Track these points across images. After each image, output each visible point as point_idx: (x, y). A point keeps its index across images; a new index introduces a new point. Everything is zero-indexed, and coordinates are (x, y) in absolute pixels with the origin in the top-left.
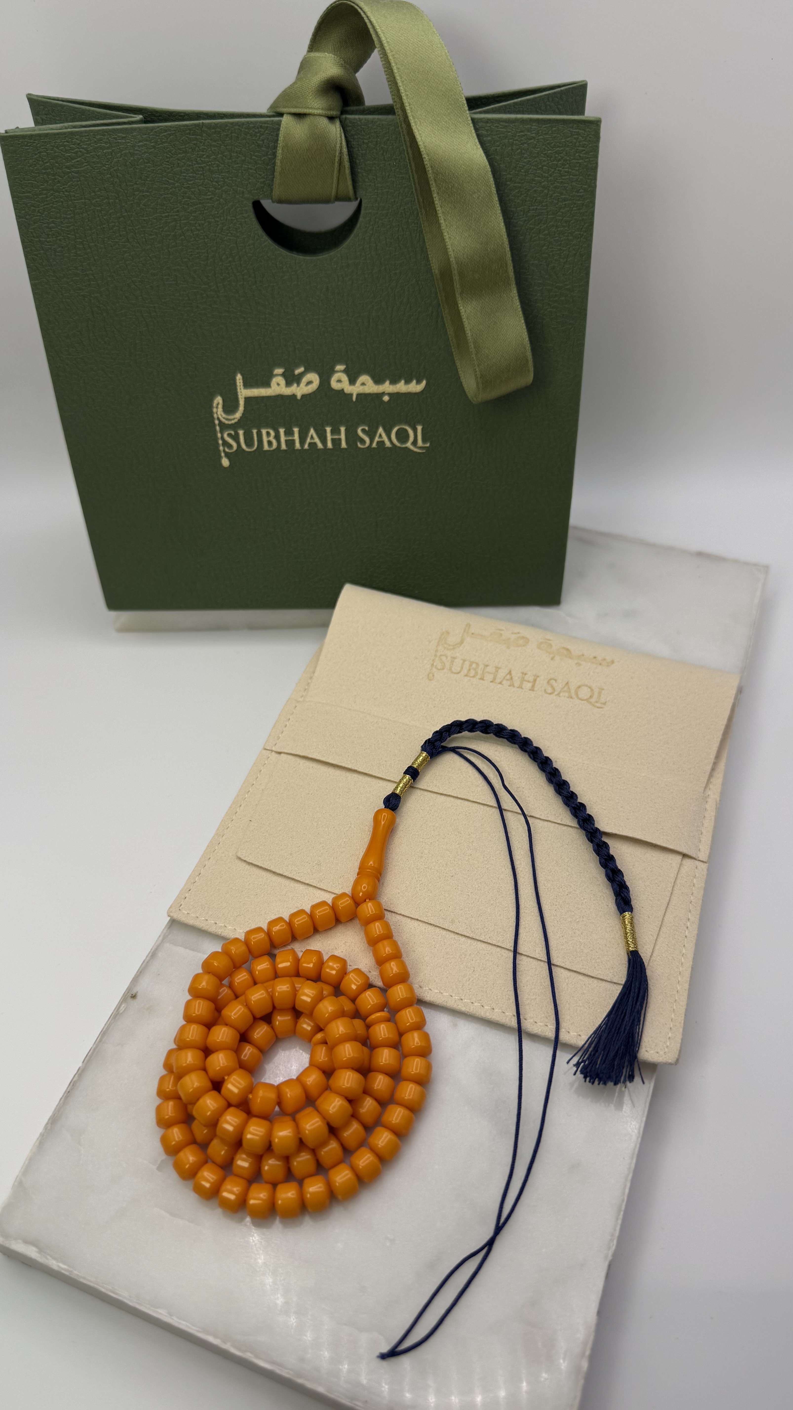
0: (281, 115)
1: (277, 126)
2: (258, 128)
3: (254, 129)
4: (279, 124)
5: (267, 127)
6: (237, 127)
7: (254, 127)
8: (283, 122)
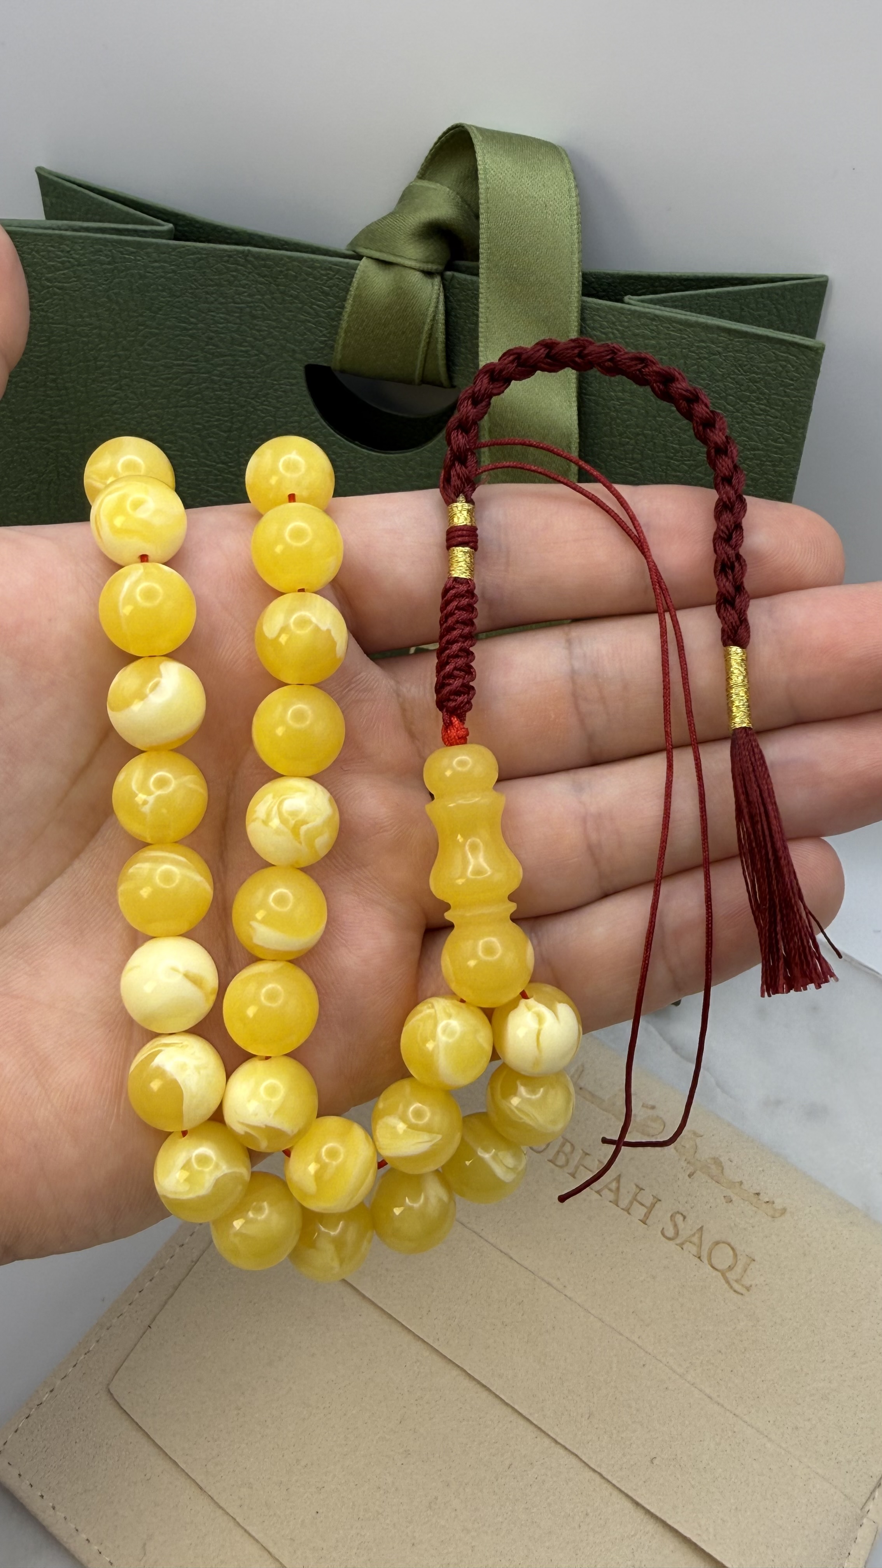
0: (359, 257)
1: (353, 271)
2: (326, 269)
3: (319, 270)
4: (355, 268)
5: (339, 270)
6: (296, 263)
7: (320, 267)
8: (359, 267)
